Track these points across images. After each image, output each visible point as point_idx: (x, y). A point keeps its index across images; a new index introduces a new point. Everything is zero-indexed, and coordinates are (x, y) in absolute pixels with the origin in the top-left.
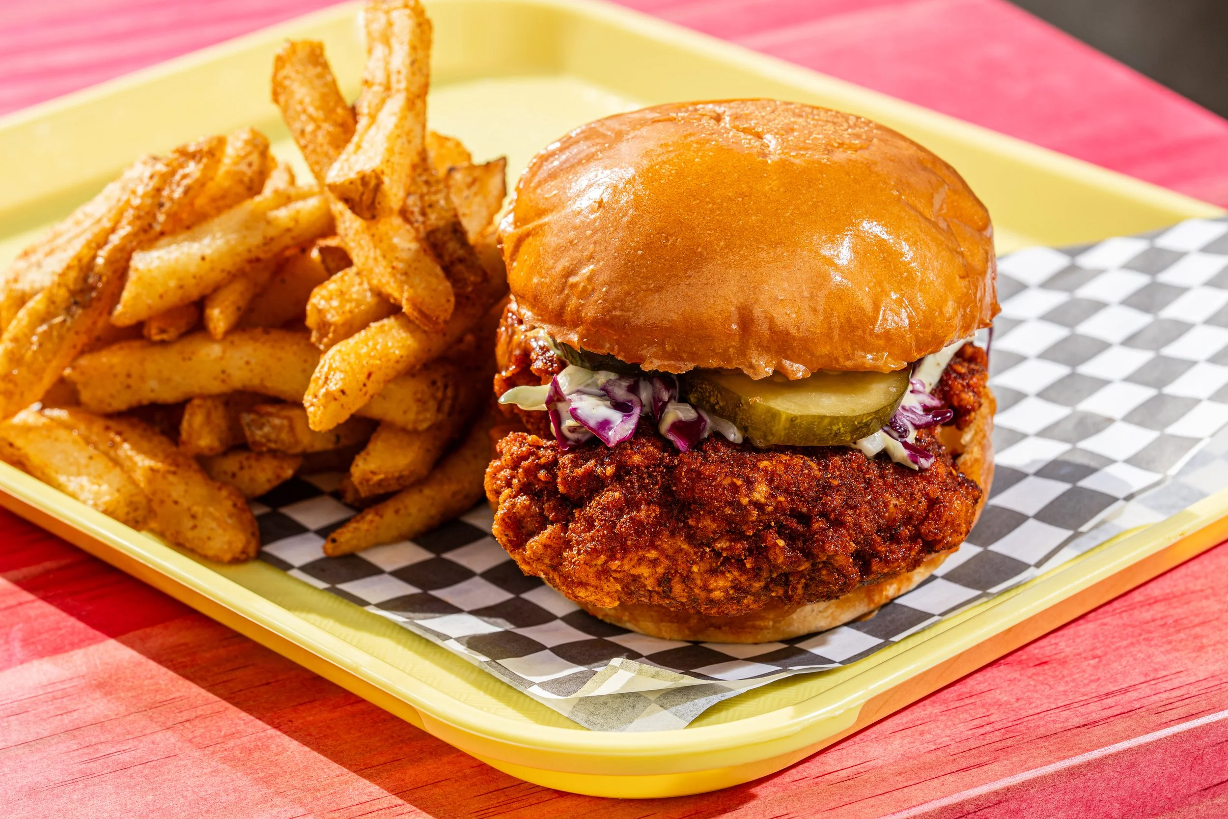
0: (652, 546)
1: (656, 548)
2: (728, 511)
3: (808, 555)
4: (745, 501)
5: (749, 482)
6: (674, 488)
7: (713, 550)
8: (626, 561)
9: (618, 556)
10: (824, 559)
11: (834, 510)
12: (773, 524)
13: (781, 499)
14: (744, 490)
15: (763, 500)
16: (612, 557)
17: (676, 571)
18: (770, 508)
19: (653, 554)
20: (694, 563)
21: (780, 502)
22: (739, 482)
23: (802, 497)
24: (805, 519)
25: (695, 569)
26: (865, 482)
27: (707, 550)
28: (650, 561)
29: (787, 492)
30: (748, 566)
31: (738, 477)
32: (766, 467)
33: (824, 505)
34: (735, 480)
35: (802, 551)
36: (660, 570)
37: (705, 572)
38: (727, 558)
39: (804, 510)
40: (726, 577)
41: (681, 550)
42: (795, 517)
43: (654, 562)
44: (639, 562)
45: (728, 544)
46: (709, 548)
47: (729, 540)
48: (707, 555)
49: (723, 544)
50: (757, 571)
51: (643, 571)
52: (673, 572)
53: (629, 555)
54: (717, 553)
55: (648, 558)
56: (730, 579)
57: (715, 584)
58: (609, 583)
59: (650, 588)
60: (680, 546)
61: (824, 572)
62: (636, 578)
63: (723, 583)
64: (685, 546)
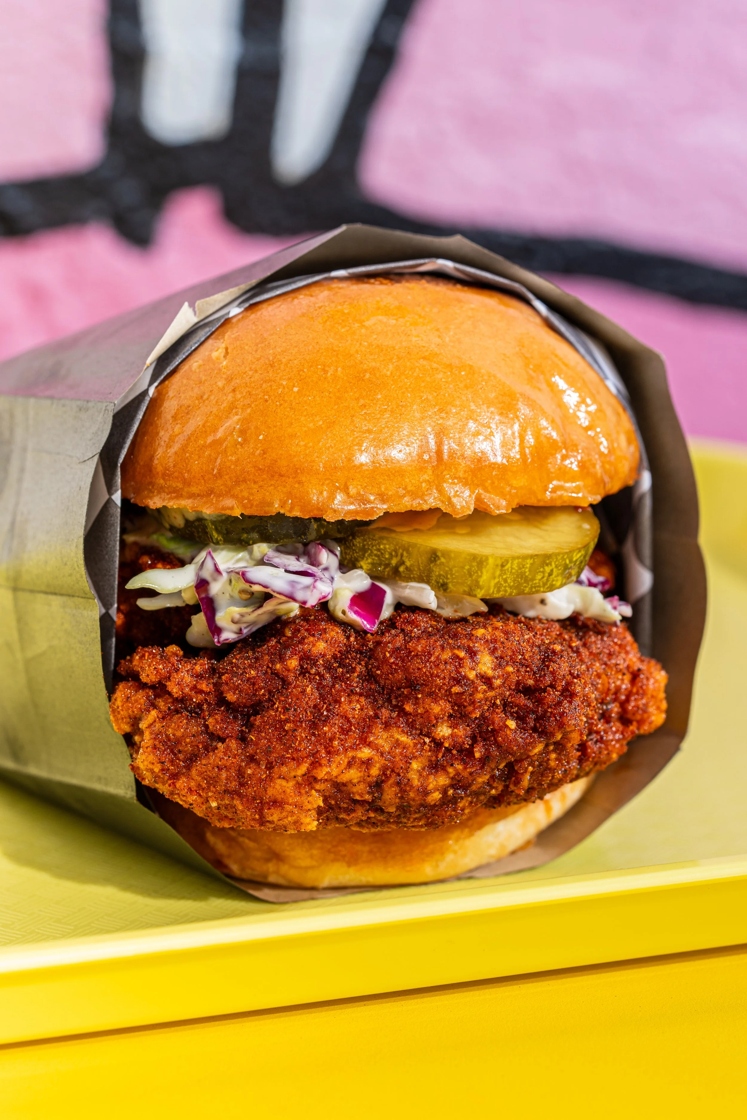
0: (365, 742)
1: (369, 745)
2: (454, 689)
4: (471, 675)
5: (472, 653)
6: (379, 672)
7: (434, 740)
8: (334, 766)
9: (324, 761)
10: (561, 737)
12: (498, 702)
13: (508, 669)
14: (468, 662)
15: (490, 672)
16: (317, 764)
17: (392, 771)
18: (497, 682)
19: (366, 753)
20: (413, 757)
21: (509, 674)
22: (461, 654)
24: (534, 693)
25: (413, 764)
28: (362, 762)
30: (476, 755)
31: (458, 648)
34: (455, 651)
36: (375, 771)
37: (423, 769)
38: (448, 750)
39: (531, 682)
40: (448, 773)
41: (397, 743)
42: (521, 692)
43: (367, 763)
44: (350, 765)
45: (450, 731)
46: (429, 738)
47: (451, 727)
48: (426, 747)
49: (444, 731)
50: (484, 761)
51: (354, 774)
52: (388, 772)
53: (337, 758)
54: (438, 744)
55: (360, 759)
56: (451, 775)
57: (435, 783)
58: (311, 798)
59: (357, 798)
60: (397, 740)
61: (553, 756)
62: (341, 787)
63: (443, 781)
64: (403, 738)
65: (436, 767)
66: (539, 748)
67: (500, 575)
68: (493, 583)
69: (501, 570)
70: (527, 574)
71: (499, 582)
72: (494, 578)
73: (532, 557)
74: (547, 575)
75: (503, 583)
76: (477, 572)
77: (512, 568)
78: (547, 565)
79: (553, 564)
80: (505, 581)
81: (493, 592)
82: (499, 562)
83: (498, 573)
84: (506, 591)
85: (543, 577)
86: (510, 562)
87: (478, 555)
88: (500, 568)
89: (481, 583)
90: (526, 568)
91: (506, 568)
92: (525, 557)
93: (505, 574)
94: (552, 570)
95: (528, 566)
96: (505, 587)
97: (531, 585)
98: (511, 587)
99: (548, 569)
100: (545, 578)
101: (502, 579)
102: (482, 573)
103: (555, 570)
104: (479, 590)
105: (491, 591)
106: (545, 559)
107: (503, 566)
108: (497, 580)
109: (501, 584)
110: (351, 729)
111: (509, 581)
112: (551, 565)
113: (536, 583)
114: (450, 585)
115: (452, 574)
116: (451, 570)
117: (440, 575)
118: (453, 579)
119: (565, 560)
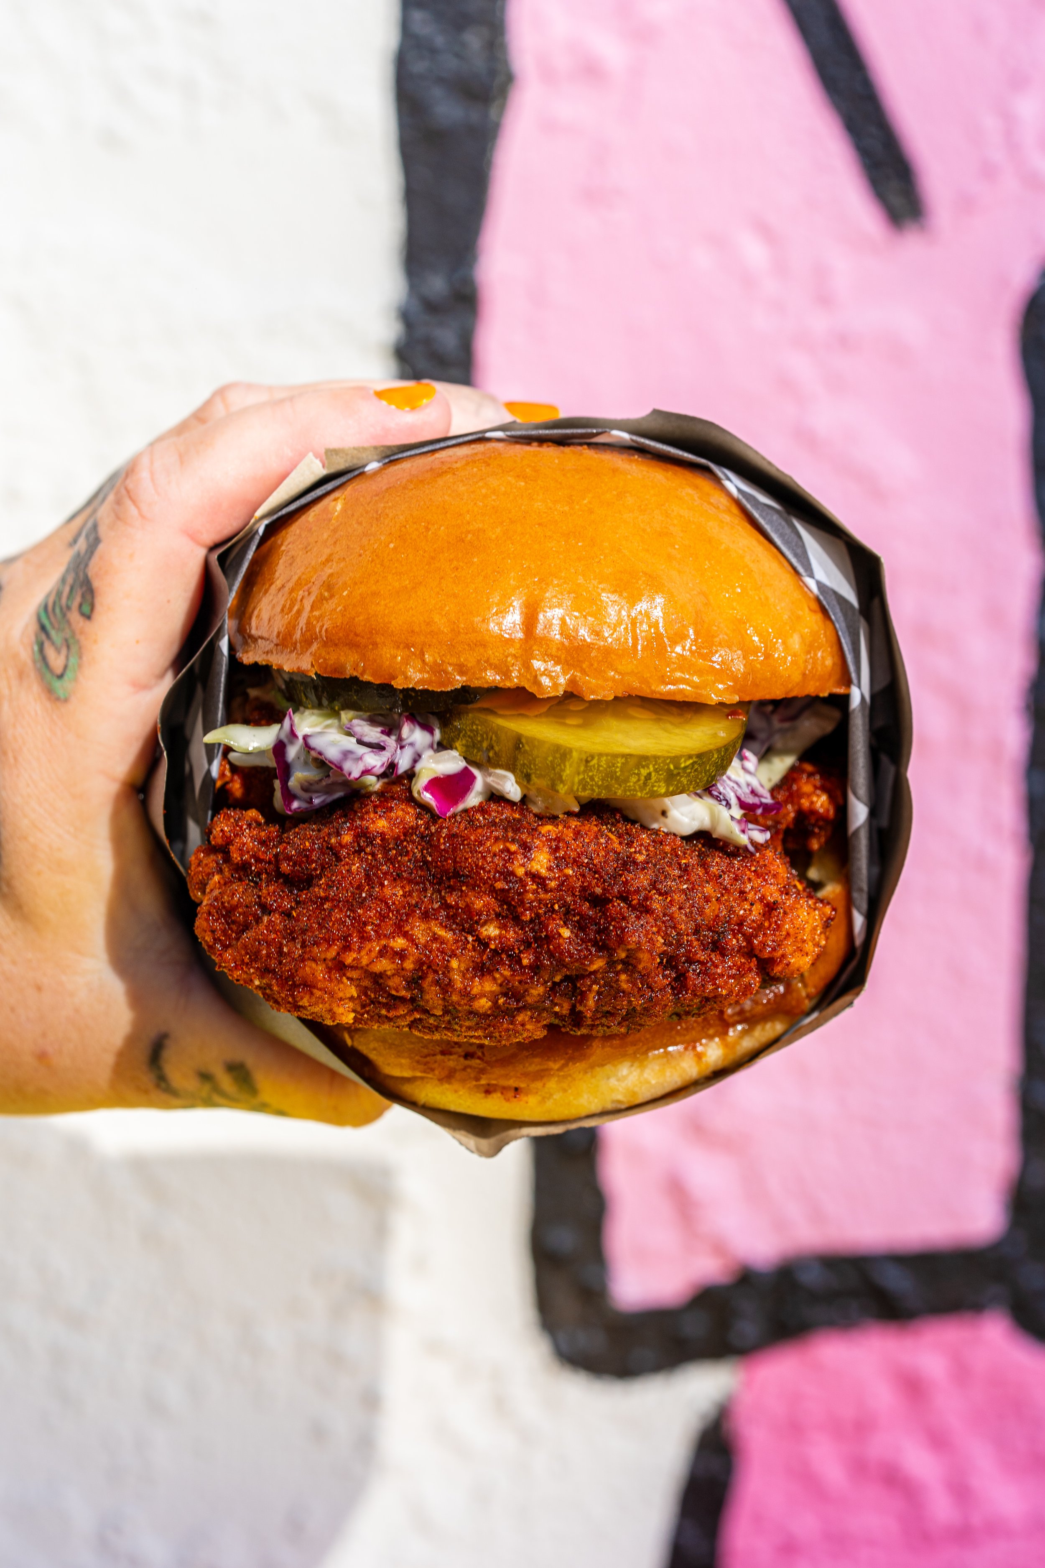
0: (401, 931)
1: (406, 935)
2: (499, 885)
3: (603, 947)
4: (520, 872)
5: (526, 848)
6: (430, 858)
7: (478, 939)
8: (363, 953)
9: (355, 946)
10: (623, 955)
11: (637, 891)
12: (556, 907)
13: (569, 871)
14: (520, 858)
15: (543, 872)
16: (347, 948)
17: (430, 967)
18: (553, 884)
19: (399, 943)
20: (453, 955)
21: (567, 877)
22: (513, 848)
23: (595, 873)
24: (600, 902)
25: (454, 964)
26: (680, 869)
27: (470, 939)
28: (396, 953)
29: (577, 863)
30: (525, 962)
31: (513, 841)
32: (549, 831)
33: (626, 883)
34: (508, 845)
35: (595, 943)
36: (409, 965)
37: (468, 969)
38: (495, 952)
39: (598, 890)
40: (495, 979)
41: (435, 938)
42: (586, 900)
43: (401, 955)
44: (382, 953)
45: (497, 932)
46: (473, 936)
47: (499, 928)
48: (470, 946)
49: (491, 931)
50: (535, 969)
51: (384, 965)
52: (424, 968)
53: (368, 946)
54: (483, 943)
55: (392, 948)
56: (499, 981)
57: (480, 988)
58: (341, 986)
59: (394, 992)
60: (435, 934)
61: (623, 977)
62: (378, 979)
63: (490, 986)
64: (441, 932)
65: (481, 970)
66: (598, 964)
67: (584, 772)
68: (576, 780)
69: (586, 766)
70: (618, 774)
71: (584, 778)
72: (579, 774)
73: (624, 756)
74: (643, 778)
75: (588, 780)
76: (560, 765)
77: (599, 766)
78: (643, 767)
79: (651, 767)
80: (592, 778)
81: (578, 789)
82: (584, 757)
83: (582, 768)
84: (593, 790)
85: (639, 780)
86: (596, 758)
87: (562, 746)
88: (584, 763)
89: (564, 778)
90: (617, 767)
91: (592, 763)
92: (615, 756)
93: (591, 770)
94: (649, 774)
95: (619, 765)
96: (592, 786)
97: (625, 788)
98: (599, 787)
99: (644, 772)
100: (642, 782)
101: (588, 775)
102: (565, 766)
103: (653, 774)
104: (562, 786)
105: (575, 788)
106: (643, 760)
107: (587, 761)
108: (581, 777)
109: (587, 782)
110: (389, 915)
111: (596, 779)
112: (648, 768)
113: (630, 786)
114: (533, 777)
115: (535, 765)
116: (535, 760)
117: (524, 764)
118: (536, 770)
119: (668, 764)
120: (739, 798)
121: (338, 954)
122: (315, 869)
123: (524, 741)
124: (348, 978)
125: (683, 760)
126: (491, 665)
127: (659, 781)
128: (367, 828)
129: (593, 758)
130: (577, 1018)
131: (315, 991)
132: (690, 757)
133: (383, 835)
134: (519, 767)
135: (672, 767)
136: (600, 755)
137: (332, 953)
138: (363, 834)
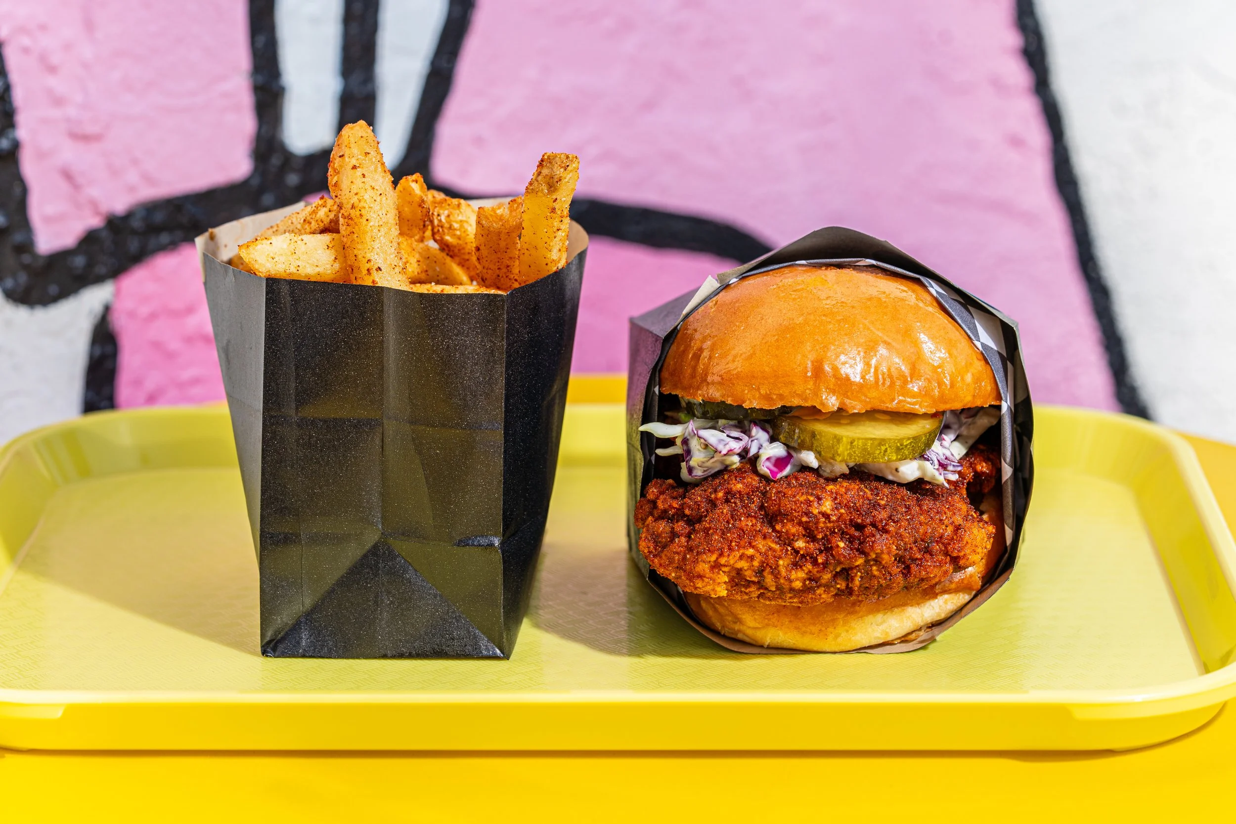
0: (751, 545)
1: (753, 547)
2: (804, 519)
3: (862, 552)
4: (816, 511)
5: (819, 499)
6: (766, 505)
7: (793, 549)
8: (731, 557)
9: (726, 554)
10: (874, 556)
11: (881, 521)
12: (836, 530)
13: (843, 511)
14: (816, 504)
15: (829, 512)
16: (721, 555)
17: (767, 565)
18: (834, 518)
19: (751, 551)
20: (780, 558)
21: (842, 514)
22: (812, 499)
23: (858, 511)
24: (860, 527)
25: (781, 562)
26: (906, 507)
27: (789, 548)
28: (748, 557)
29: (847, 506)
30: (820, 561)
31: (812, 495)
32: (832, 489)
33: (874, 517)
34: (809, 497)
35: (858, 550)
36: (756, 563)
37: (788, 566)
38: (803, 556)
39: (859, 521)
40: (803, 570)
41: (771, 549)
42: (853, 526)
43: (752, 558)
44: (741, 557)
45: (804, 545)
46: (791, 547)
47: (805, 542)
48: (789, 553)
49: (800, 544)
50: (825, 565)
51: (743, 564)
52: (765, 565)
53: (734, 554)
54: (796, 551)
55: (747, 555)
56: (806, 572)
57: (795, 575)
58: (719, 576)
59: (748, 579)
60: (770, 546)
61: (874, 568)
62: (739, 571)
63: (801, 574)
64: (773, 545)
65: (796, 565)
66: (860, 561)
67: (850, 449)
68: (846, 453)
69: (851, 446)
70: (869, 450)
71: (850, 452)
72: (847, 450)
73: (871, 439)
74: (883, 451)
75: (853, 453)
76: (836, 446)
77: (858, 445)
78: (883, 445)
79: (887, 445)
80: (855, 453)
81: (847, 459)
82: (850, 441)
83: (849, 447)
84: (855, 459)
85: (881, 452)
86: (856, 441)
87: (837, 435)
88: (850, 444)
89: (839, 452)
90: (868, 446)
91: (854, 444)
92: (867, 439)
93: (854, 448)
94: (886, 449)
95: (869, 444)
96: (855, 456)
97: (873, 457)
98: (859, 457)
99: (883, 448)
100: (882, 453)
101: (852, 451)
102: (839, 446)
103: (888, 449)
104: (838, 457)
105: (846, 458)
106: (882, 442)
107: (852, 443)
108: (848, 452)
109: (851, 454)
110: (744, 537)
111: (857, 453)
112: (885, 445)
113: (876, 456)
114: (822, 453)
115: (823, 446)
116: (822, 443)
117: (817, 446)
118: (824, 449)
119: (896, 443)
120: (939, 461)
121: (717, 558)
122: (703, 512)
123: (816, 433)
124: (723, 571)
125: (905, 441)
126: (797, 394)
127: (892, 453)
128: (731, 489)
129: (854, 441)
130: (850, 591)
131: (705, 579)
132: (909, 439)
133: (740, 492)
134: (814, 447)
135: (899, 445)
136: (859, 439)
137: (713, 558)
138: (729, 492)
